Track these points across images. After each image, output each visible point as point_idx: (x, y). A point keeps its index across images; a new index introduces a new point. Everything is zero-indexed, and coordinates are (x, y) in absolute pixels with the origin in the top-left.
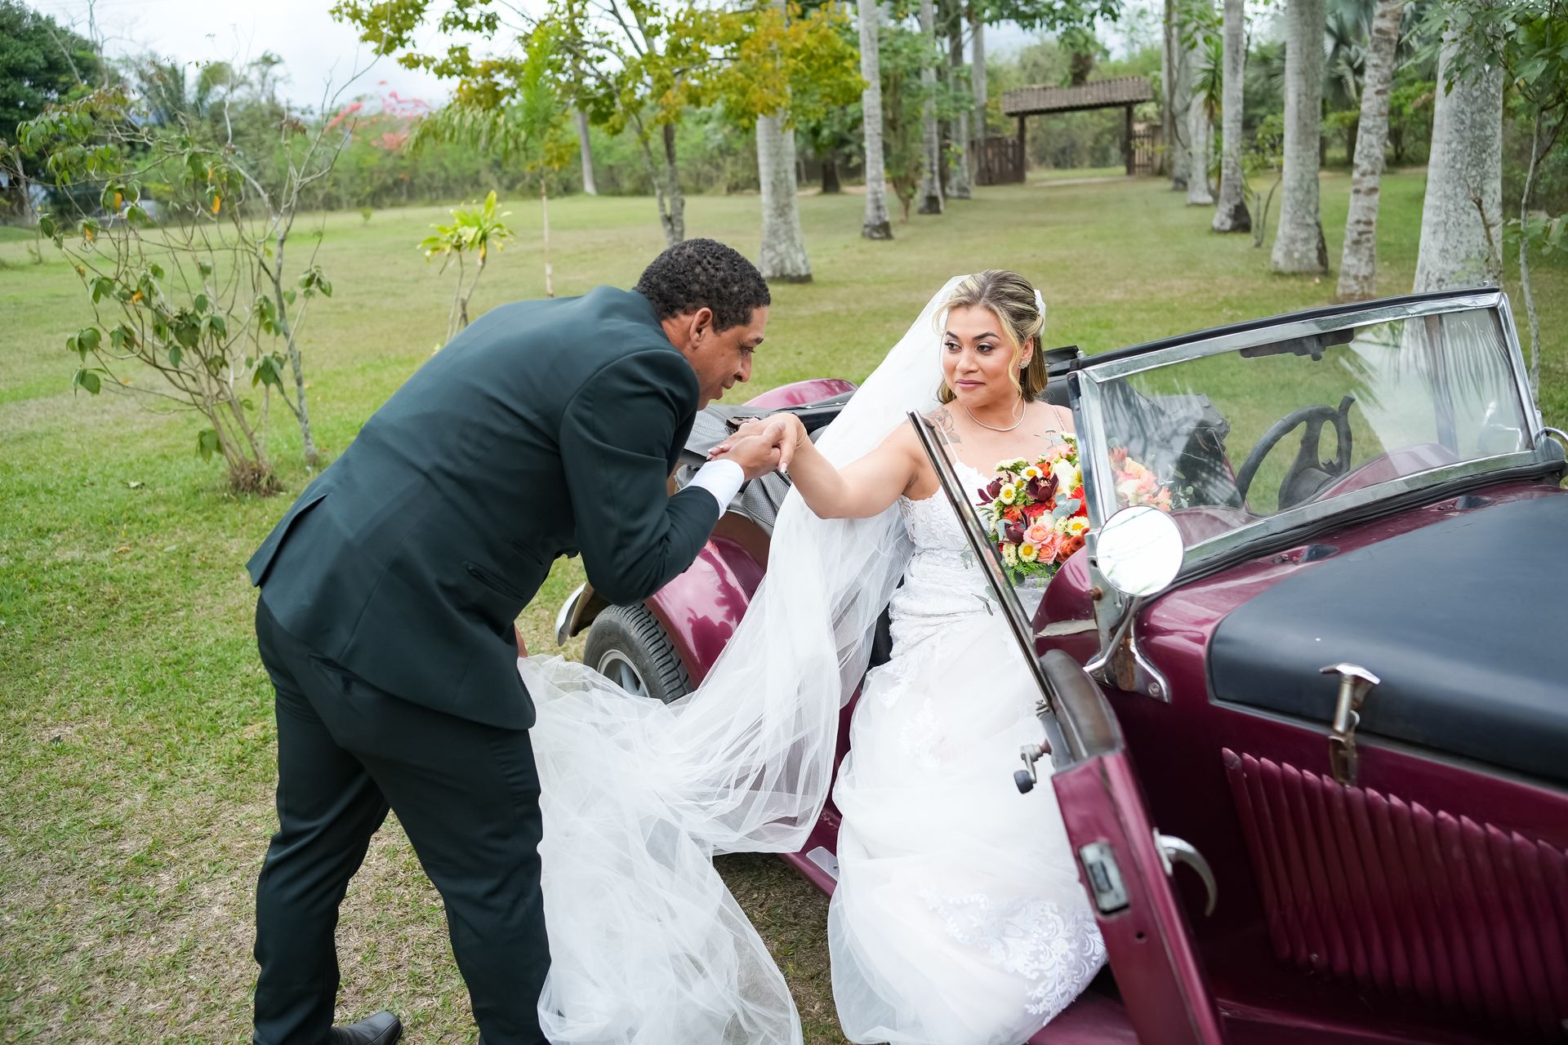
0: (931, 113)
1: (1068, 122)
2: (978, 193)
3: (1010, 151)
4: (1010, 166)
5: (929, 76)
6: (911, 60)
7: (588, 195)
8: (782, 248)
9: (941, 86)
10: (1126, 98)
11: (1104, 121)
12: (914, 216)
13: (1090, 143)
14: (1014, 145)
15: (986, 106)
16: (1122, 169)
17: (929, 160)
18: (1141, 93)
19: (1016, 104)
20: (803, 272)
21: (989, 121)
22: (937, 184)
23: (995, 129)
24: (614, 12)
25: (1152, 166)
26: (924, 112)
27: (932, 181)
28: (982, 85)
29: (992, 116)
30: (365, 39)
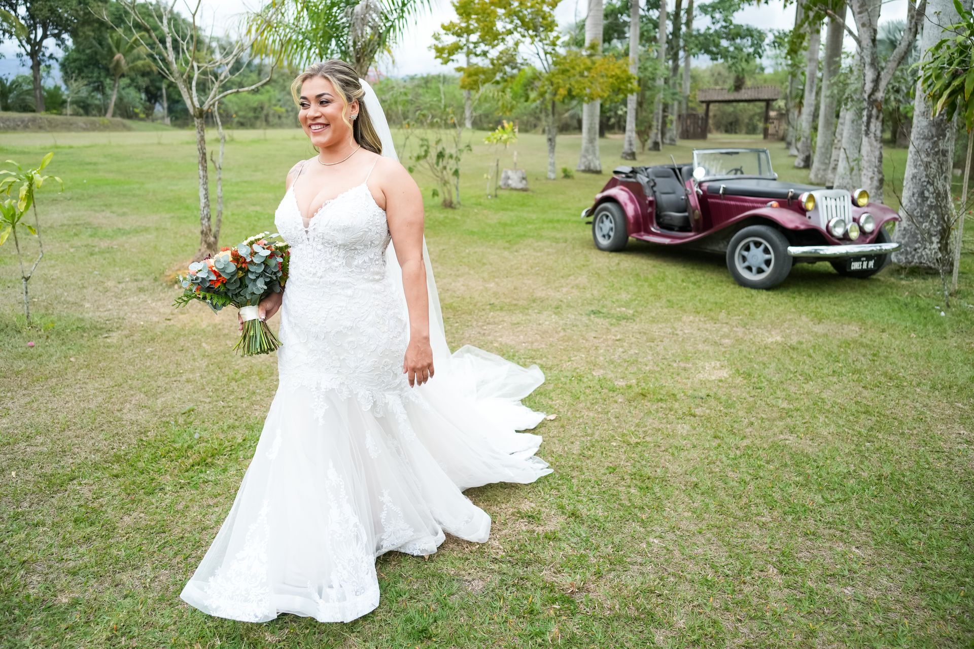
0: (659, 100)
1: (735, 107)
2: (680, 142)
3: (700, 122)
4: (699, 130)
5: (660, 82)
6: (653, 74)
7: (468, 129)
8: (590, 157)
9: (666, 87)
10: (766, 97)
11: (756, 108)
12: (647, 151)
13: (746, 120)
14: (702, 118)
15: (689, 96)
16: (762, 136)
17: (656, 124)
18: (775, 95)
19: (705, 96)
20: (598, 169)
21: (690, 104)
22: (660, 136)
23: (693, 109)
24: (538, 54)
25: (777, 135)
26: (656, 99)
27: (657, 134)
28: (687, 84)
29: (691, 101)
30: (436, 57)
